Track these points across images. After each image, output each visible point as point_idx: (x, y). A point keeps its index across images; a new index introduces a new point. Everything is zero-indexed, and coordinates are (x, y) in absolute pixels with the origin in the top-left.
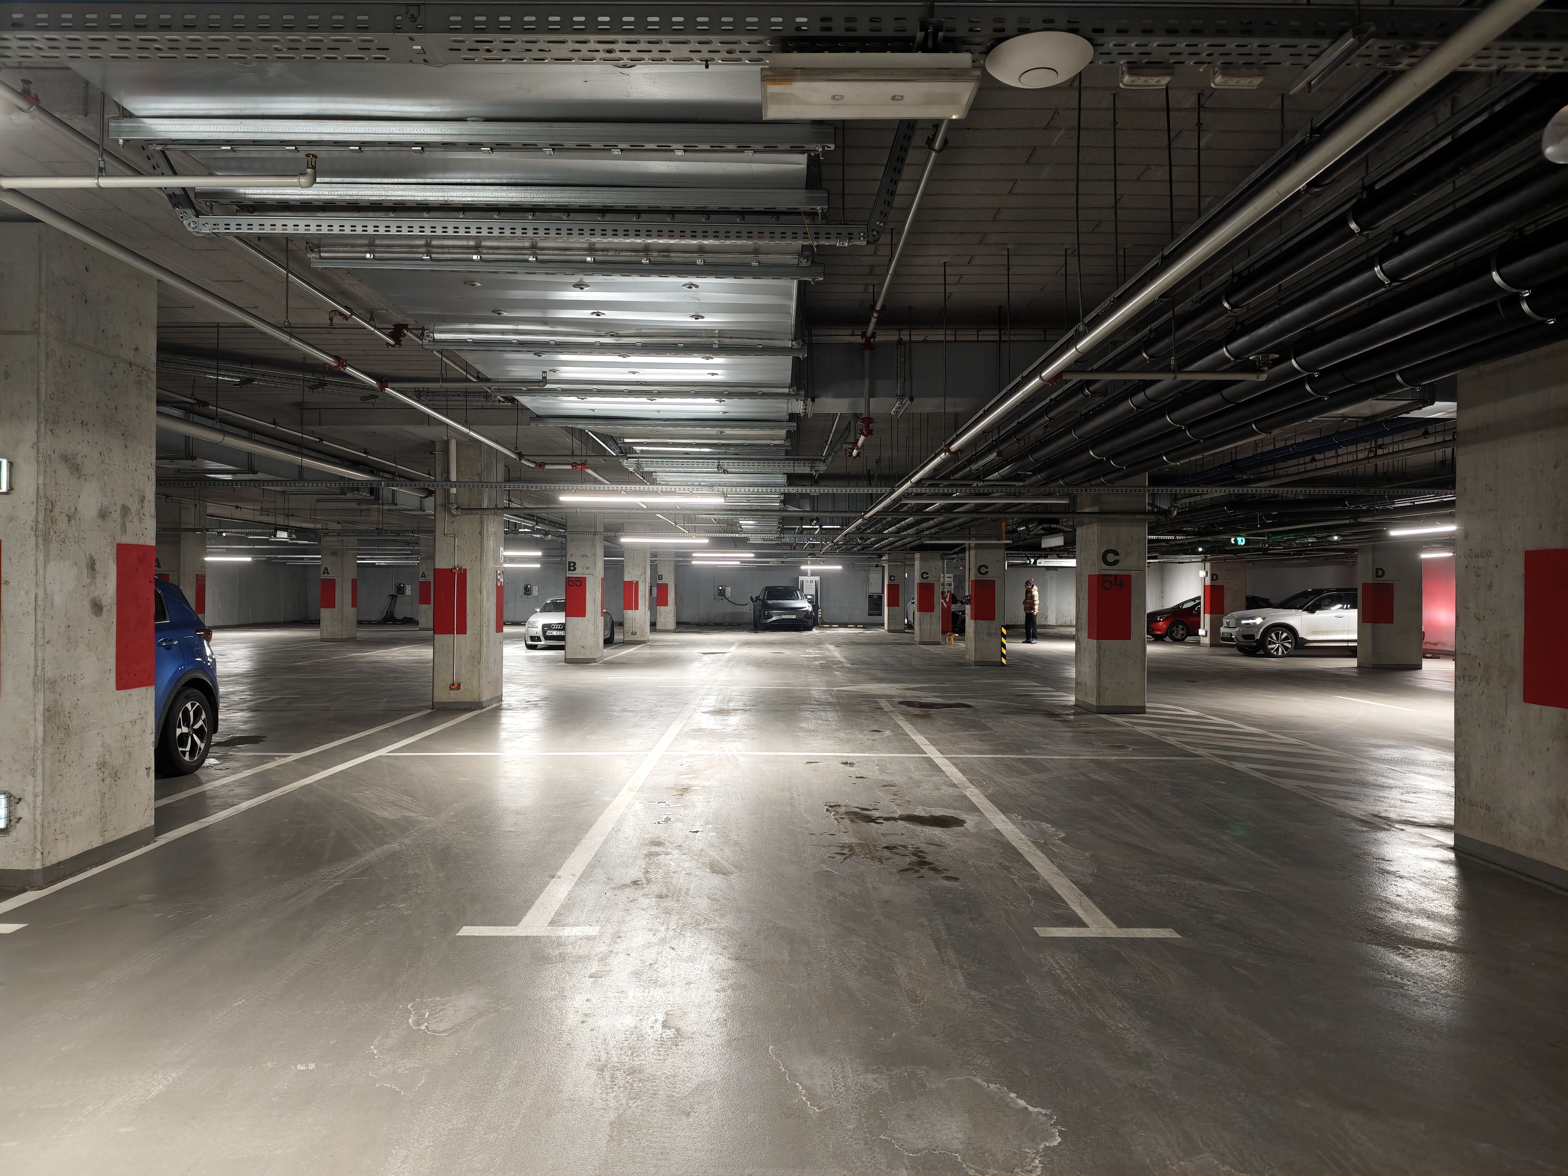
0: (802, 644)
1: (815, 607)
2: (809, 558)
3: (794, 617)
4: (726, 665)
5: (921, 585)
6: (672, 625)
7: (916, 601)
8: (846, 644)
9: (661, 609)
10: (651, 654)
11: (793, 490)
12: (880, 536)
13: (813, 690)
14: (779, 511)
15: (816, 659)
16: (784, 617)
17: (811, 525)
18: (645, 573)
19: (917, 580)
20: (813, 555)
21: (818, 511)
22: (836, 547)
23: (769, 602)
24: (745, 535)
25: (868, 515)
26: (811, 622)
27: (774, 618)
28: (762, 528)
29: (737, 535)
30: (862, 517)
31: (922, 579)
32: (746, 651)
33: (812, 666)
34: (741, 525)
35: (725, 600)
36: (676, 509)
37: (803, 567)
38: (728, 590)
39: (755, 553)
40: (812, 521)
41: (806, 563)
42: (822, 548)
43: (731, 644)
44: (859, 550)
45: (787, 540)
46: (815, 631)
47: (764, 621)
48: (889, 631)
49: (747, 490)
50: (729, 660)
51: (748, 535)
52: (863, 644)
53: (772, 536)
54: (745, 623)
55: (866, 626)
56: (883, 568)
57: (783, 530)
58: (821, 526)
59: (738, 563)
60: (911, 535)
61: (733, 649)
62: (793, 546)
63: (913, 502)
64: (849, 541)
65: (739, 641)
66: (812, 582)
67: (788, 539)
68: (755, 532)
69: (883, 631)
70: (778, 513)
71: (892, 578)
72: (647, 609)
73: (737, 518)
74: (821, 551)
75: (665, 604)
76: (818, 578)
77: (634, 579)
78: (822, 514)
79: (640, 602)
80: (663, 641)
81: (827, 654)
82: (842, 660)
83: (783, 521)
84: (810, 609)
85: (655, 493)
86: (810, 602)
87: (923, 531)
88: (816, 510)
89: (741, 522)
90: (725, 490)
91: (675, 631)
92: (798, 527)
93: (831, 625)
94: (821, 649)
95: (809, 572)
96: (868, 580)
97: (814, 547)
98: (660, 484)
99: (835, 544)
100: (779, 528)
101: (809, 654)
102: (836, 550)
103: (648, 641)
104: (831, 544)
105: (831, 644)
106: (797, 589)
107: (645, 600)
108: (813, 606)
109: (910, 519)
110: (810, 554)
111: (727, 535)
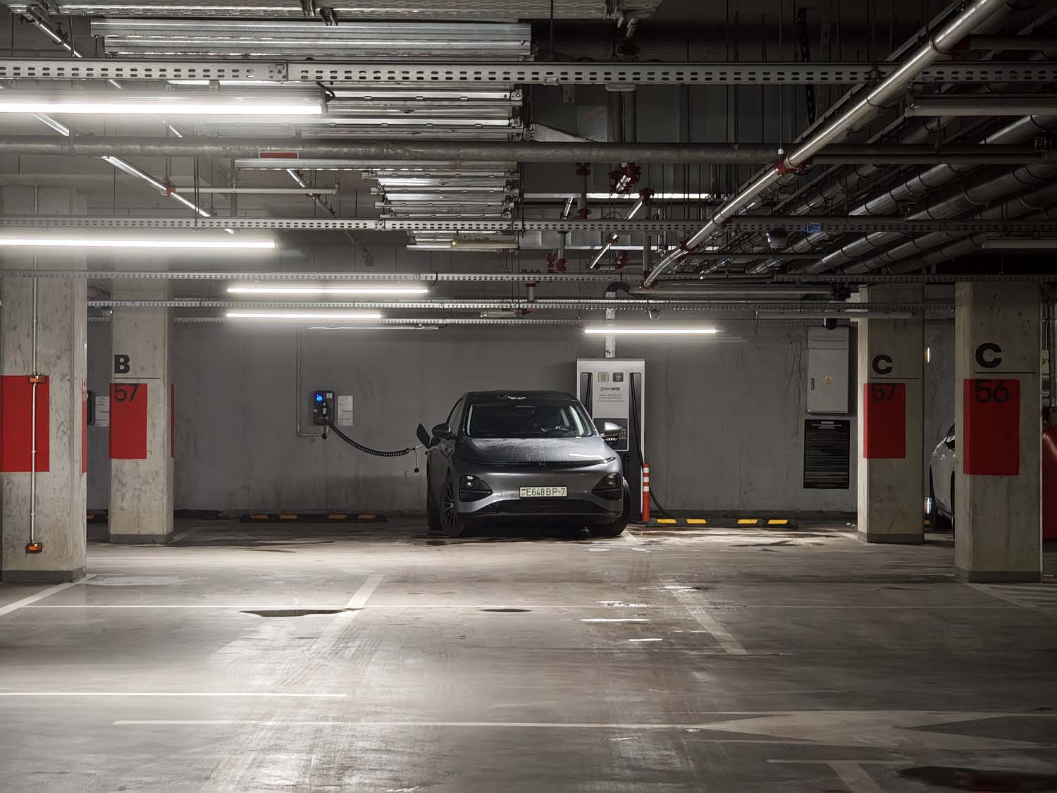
0: (589, 580)
1: (631, 462)
2: (611, 299)
3: (561, 492)
4: (336, 653)
5: (976, 388)
6: (158, 520)
7: (958, 437)
8: (730, 579)
9: (124, 468)
10: (91, 614)
11: (549, 74)
12: (840, 226)
13: (622, 732)
14: (509, 142)
15: (631, 630)
16: (526, 492)
17: (613, 190)
18: (70, 349)
19: (964, 368)
20: (620, 288)
21: (635, 144)
22: (696, 262)
23: (480, 443)
24: (398, 225)
25: (796, 157)
26: (615, 508)
27: (496, 497)
28: (453, 201)
29: (371, 225)
30: (778, 162)
31: (980, 369)
32: (402, 606)
33: (619, 655)
34: (384, 191)
35: (332, 436)
36: (167, 138)
37: (591, 331)
38: (346, 404)
39: (431, 284)
40: (616, 176)
41: (598, 315)
42: (651, 264)
43: (352, 583)
44: (772, 270)
45: (538, 241)
46: (630, 540)
47: (462, 507)
48: (872, 537)
49: (398, 77)
50: (347, 636)
51: (405, 225)
52: (786, 580)
53: (488, 228)
54: (400, 515)
55: (798, 522)
56: (853, 329)
57: (522, 209)
58: (646, 193)
59: (377, 316)
60: (943, 223)
61: (359, 600)
62: (554, 261)
63: (947, 113)
64: (740, 242)
65: (378, 571)
66: (618, 377)
67: (537, 236)
68: (430, 214)
69: (853, 538)
70: (503, 152)
71: (883, 365)
72: (78, 466)
73: (368, 170)
74: (647, 274)
75: (138, 451)
76: (638, 366)
77: (36, 369)
78: (647, 154)
79: (56, 445)
80: (130, 573)
81: (669, 612)
82: (718, 633)
83: (523, 176)
84: (615, 467)
85: (98, 86)
86: (612, 445)
87: (981, 209)
88: (629, 138)
89: (383, 181)
90: (326, 76)
91: (170, 541)
92: (571, 197)
93: (681, 519)
94: (647, 597)
95: (610, 346)
96: (802, 370)
97: (624, 262)
98: (114, 57)
99: (693, 252)
100: (509, 199)
101: (610, 612)
102: (697, 270)
103: (81, 572)
104: (678, 253)
105: (680, 581)
106: (570, 400)
107: (71, 439)
108: (624, 459)
109: (939, 169)
110: (613, 287)
111: (339, 224)
